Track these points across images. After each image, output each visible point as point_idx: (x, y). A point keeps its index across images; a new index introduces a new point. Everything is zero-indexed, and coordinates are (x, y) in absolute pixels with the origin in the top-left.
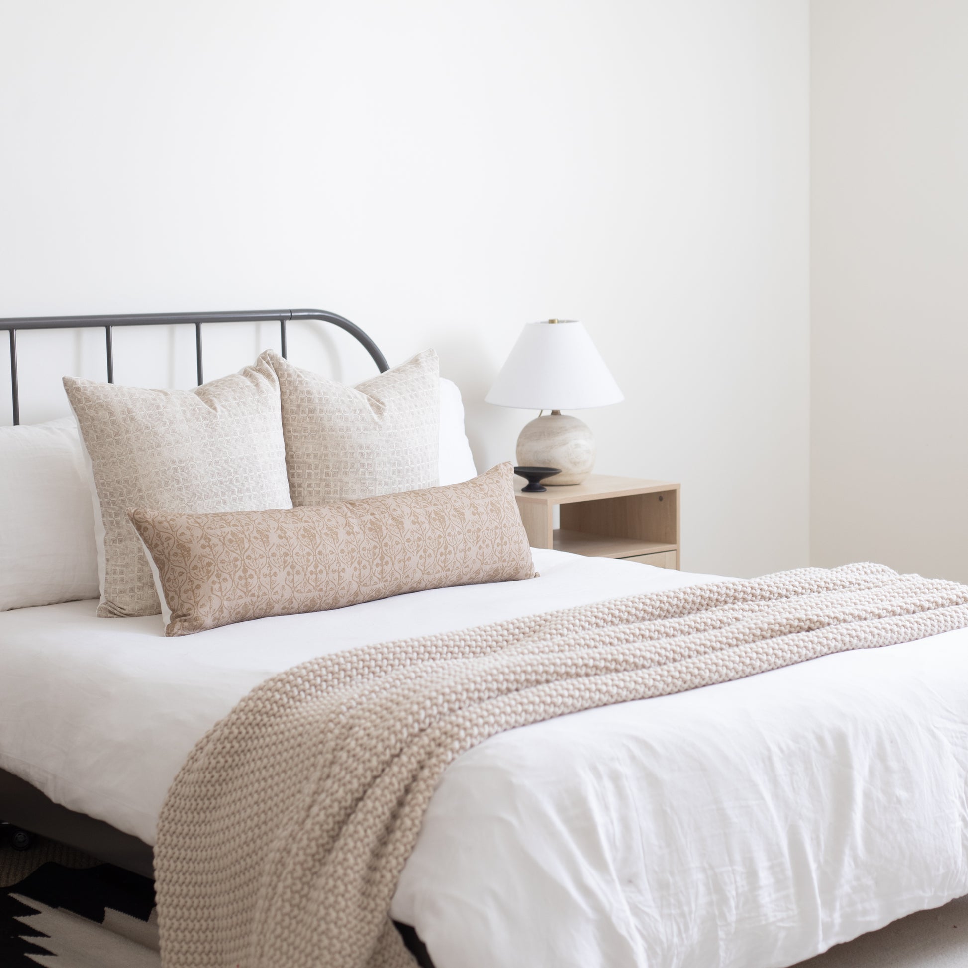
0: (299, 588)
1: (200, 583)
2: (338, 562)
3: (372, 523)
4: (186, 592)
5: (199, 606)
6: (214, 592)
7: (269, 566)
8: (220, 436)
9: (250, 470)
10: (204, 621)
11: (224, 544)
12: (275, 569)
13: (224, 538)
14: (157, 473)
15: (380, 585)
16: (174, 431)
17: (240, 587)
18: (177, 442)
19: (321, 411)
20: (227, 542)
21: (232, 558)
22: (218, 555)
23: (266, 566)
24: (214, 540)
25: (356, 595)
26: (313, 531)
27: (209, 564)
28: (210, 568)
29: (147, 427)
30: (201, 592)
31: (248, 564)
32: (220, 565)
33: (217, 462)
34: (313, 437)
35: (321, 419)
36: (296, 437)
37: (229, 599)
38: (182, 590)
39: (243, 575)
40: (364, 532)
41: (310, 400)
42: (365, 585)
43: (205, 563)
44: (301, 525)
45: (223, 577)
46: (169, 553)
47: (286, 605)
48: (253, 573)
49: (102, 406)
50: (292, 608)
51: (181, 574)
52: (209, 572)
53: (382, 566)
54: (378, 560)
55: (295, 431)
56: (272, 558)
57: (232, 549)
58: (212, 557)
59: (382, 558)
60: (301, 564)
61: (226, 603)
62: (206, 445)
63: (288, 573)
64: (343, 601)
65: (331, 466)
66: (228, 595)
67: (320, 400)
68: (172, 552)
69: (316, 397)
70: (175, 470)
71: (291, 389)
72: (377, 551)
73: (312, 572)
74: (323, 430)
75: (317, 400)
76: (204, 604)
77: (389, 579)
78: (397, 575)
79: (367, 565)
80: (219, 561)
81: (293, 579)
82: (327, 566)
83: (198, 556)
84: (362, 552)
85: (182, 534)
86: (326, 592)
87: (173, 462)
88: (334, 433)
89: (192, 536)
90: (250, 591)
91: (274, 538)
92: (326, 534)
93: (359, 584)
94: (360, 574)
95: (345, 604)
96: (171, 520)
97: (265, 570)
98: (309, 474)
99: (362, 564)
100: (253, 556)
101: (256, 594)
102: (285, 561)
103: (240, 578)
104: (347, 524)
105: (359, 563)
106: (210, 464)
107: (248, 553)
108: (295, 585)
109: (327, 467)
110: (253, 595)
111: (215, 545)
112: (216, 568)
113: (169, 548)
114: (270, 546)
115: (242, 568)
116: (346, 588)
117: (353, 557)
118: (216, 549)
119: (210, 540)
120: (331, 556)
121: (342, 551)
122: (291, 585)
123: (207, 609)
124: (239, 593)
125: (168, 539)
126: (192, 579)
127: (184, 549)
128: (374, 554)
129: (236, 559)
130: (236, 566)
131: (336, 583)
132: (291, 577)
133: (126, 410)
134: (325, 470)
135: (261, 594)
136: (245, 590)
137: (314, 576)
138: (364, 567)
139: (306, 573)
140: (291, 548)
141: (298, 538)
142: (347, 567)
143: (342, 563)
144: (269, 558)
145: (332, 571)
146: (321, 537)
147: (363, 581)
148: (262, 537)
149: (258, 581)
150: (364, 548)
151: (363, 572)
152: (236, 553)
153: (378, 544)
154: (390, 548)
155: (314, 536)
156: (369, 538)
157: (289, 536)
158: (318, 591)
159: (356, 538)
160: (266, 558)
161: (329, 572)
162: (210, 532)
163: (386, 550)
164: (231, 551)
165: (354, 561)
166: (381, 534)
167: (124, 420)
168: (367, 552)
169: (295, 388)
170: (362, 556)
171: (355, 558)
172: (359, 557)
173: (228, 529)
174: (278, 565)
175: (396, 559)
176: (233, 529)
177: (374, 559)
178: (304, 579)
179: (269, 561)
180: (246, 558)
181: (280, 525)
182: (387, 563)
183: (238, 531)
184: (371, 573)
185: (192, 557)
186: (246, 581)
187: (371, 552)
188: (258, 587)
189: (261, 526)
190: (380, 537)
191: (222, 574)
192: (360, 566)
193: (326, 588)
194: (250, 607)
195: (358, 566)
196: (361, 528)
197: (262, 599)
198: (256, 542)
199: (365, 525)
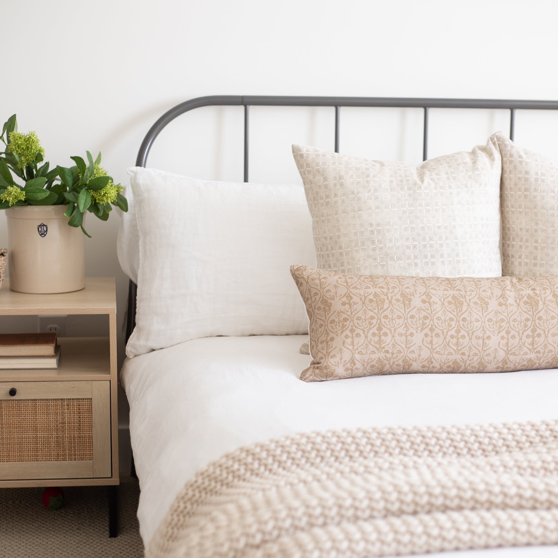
0: (438, 349)
1: (334, 336)
2: (483, 330)
3: (529, 297)
4: (322, 342)
5: (330, 356)
6: (346, 345)
7: (406, 327)
8: (421, 205)
9: (447, 238)
10: (334, 370)
11: (364, 303)
12: (411, 330)
13: (365, 297)
14: (356, 233)
15: (532, 356)
16: (376, 198)
17: (372, 343)
18: (377, 208)
19: (536, 190)
20: (367, 301)
21: (368, 316)
22: (355, 312)
23: (402, 327)
24: (355, 299)
25: (505, 362)
26: (461, 299)
27: (345, 320)
28: (345, 323)
29: (353, 193)
30: (334, 344)
31: (383, 323)
32: (356, 322)
33: (413, 229)
34: (526, 214)
35: (535, 197)
36: (513, 212)
37: (360, 353)
38: (320, 340)
39: (377, 332)
40: (519, 305)
41: (526, 180)
42: (514, 354)
43: (342, 319)
44: (451, 292)
45: (356, 332)
46: (315, 307)
47: (425, 363)
48: (388, 331)
49: (319, 172)
50: (433, 367)
51: (321, 326)
52: (344, 326)
53: (533, 338)
54: (529, 332)
55: (512, 206)
56: (410, 320)
57: (371, 308)
58: (349, 313)
59: (534, 330)
60: (442, 328)
61: (357, 356)
62: (404, 212)
63: (426, 335)
64: (491, 367)
65: (540, 241)
66: (359, 349)
67: (536, 180)
68: (317, 307)
69: (532, 177)
70: (372, 232)
71: (511, 169)
72: (529, 323)
73: (452, 337)
74: (535, 207)
75: (533, 180)
76: (334, 355)
77: (542, 351)
78: (550, 348)
79: (517, 336)
80: (355, 318)
81: (432, 341)
82: (470, 332)
83: (337, 312)
84: (512, 323)
85: (329, 291)
86: (469, 356)
87: (371, 225)
88: (545, 211)
89: (336, 293)
90: (384, 348)
91: (416, 302)
92: (476, 303)
93: (507, 352)
94: (507, 343)
95: (495, 370)
97: (402, 330)
98: (521, 247)
99: (511, 334)
100: (390, 316)
101: (390, 351)
102: (424, 324)
103: (374, 335)
104: (503, 296)
105: (508, 332)
106: (406, 229)
107: (386, 313)
108: (434, 347)
109: (536, 242)
110: (387, 352)
111: (355, 303)
112: (351, 323)
113: (316, 302)
114: (411, 309)
115: (377, 326)
116: (492, 355)
117: (500, 327)
118: (355, 307)
119: (351, 298)
120: (476, 324)
121: (490, 320)
122: (430, 346)
123: (337, 359)
124: (371, 348)
125: (316, 294)
126: (328, 331)
127: (327, 304)
128: (526, 326)
129: (372, 318)
130: (371, 324)
131: (480, 349)
132: (429, 339)
133: (338, 176)
134: (534, 244)
135: (395, 351)
136: (378, 346)
137: (455, 340)
138: (513, 337)
139: (446, 337)
140: (433, 312)
141: (443, 304)
142: (494, 335)
143: (487, 331)
144: (407, 319)
145: (476, 337)
146: (469, 305)
147: (511, 350)
148: (405, 300)
149: (393, 339)
150: (515, 319)
151: (511, 341)
152: (374, 312)
153: (532, 317)
154: (544, 322)
155: (462, 304)
156: (523, 311)
157: (433, 302)
158: (460, 355)
159: (508, 310)
160: (404, 319)
161: (472, 338)
162: (354, 291)
163: (539, 323)
164: (369, 310)
165: (502, 331)
166: (536, 308)
167: (335, 185)
168: (518, 324)
169: (515, 167)
170: (512, 327)
171: (503, 328)
172: (508, 327)
173: (372, 290)
174: (416, 326)
175: (549, 332)
176: (378, 290)
177: (525, 331)
178: (443, 342)
179: (407, 323)
180: (383, 318)
181: (428, 291)
182: (539, 335)
183: (382, 293)
184: (521, 343)
185: (332, 312)
186: (380, 338)
187: (522, 324)
188: (392, 344)
189: (407, 290)
190: (535, 310)
191: (356, 329)
192: (508, 336)
193: (469, 352)
194: (385, 362)
195: (506, 336)
196: (516, 301)
197: (397, 356)
198: (398, 304)
199: (522, 298)
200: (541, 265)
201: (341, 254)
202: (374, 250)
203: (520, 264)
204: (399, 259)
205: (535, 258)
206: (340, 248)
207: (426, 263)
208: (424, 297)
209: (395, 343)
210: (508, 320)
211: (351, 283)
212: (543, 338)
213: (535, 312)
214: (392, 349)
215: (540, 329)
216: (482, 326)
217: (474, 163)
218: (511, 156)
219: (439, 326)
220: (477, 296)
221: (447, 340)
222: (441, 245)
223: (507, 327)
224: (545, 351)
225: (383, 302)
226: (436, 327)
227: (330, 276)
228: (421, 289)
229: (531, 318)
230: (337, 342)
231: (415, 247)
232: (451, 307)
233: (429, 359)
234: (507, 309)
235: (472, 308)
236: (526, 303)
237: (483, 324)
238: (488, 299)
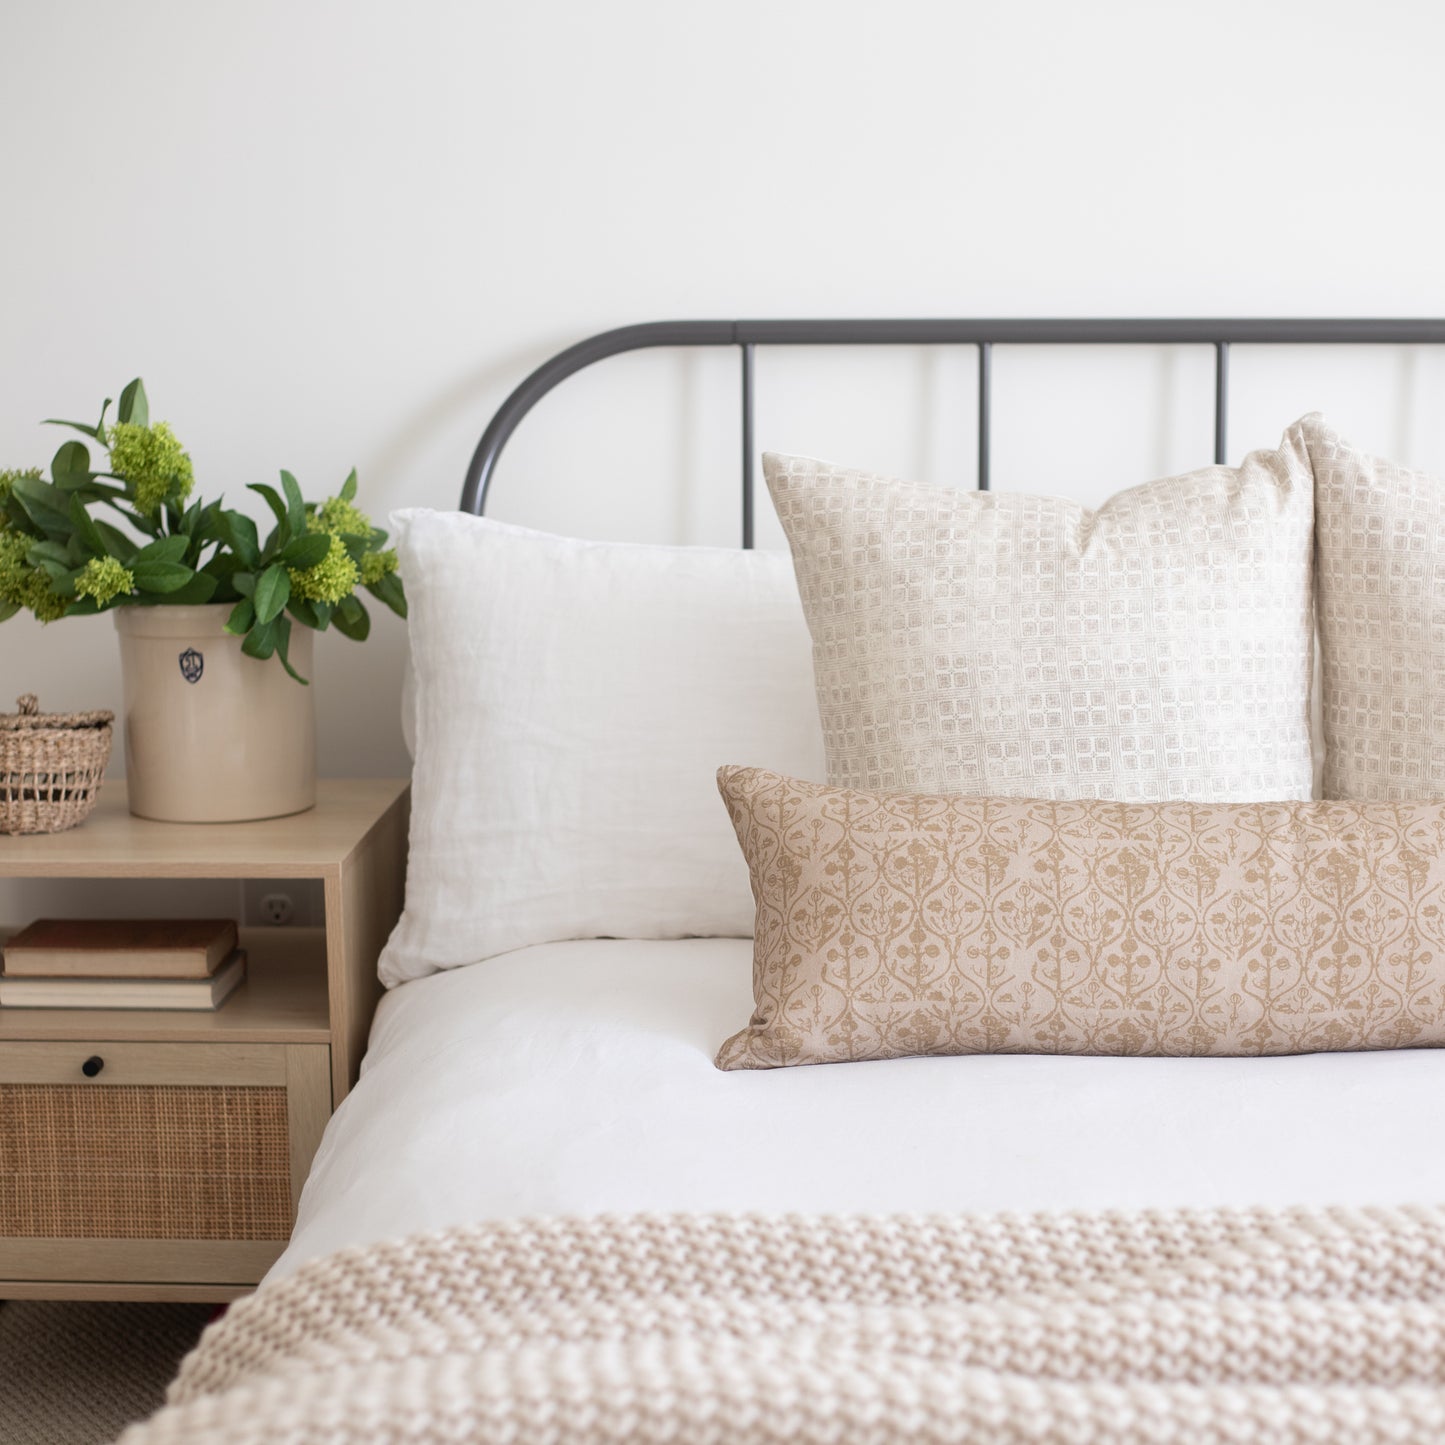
0: (1075, 992)
1: (802, 952)
2: (1200, 944)
3: (1334, 857)
4: (773, 969)
5: (788, 1005)
6: (829, 977)
7: (989, 932)
8: (1073, 611)
9: (1142, 698)
10: (801, 1041)
11: (881, 868)
12: (1002, 941)
13: (887, 854)
14: (903, 684)
15: (1340, 1015)
16: (959, 592)
17: (899, 972)
18: (960, 617)
19: (1397, 569)
20: (890, 865)
21: (890, 904)
22: (858, 891)
23: (978, 933)
24: (862, 857)
25: (1263, 1028)
26: (1144, 861)
27: (832, 911)
28: (830, 920)
29: (901, 579)
30: (800, 973)
31: (929, 923)
32: (857, 916)
33: (1051, 673)
34: (1374, 632)
35: (1394, 588)
36: (1343, 627)
37: (867, 998)
38: (769, 962)
39: (910, 945)
40: (1302, 879)
41: (1374, 541)
42: (1286, 1009)
43: (822, 908)
44: (1121, 843)
45: (856, 944)
46: (764, 876)
47: (1045, 1027)
48: (940, 944)
49: (822, 524)
50: (1068, 1039)
51: (775, 924)
52: (826, 928)
53: (1339, 967)
54: (1327, 952)
55: (1341, 613)
56: (998, 915)
57: (899, 881)
58: (842, 894)
59: (1341, 948)
60: (1085, 938)
61: (859, 1006)
62: (1029, 629)
63: (1043, 955)
64: (1228, 1040)
65: (1406, 705)
66: (865, 988)
67: (1400, 542)
68: (767, 875)
69: (1389, 534)
70: (944, 680)
71: (1337, 512)
72: (1328, 928)
73: (1113, 960)
74: (1395, 615)
75: (1389, 542)
76: (800, 1002)
77: (1364, 1002)
78: (1388, 994)
79: (1293, 961)
80: (856, 907)
81: (1058, 971)
82: (1164, 949)
83: (812, 890)
84: (1279, 927)
85: (798, 835)
86: (1162, 1012)
87: (943, 662)
88: (1419, 625)
89: (815, 842)
90: (928, 985)
91: (1021, 868)
92: (1183, 873)
93: (1268, 1003)
94: (1267, 980)
95: (1239, 1049)
96: (791, 801)
97: (976, 941)
98: (1361, 719)
99: (1278, 956)
100: (947, 904)
101: (947, 994)
102: (1036, 926)
103: (903, 951)
104: (1260, 855)
105: (1268, 952)
106: (1032, 674)
107: (938, 895)
108: (1065, 986)
109: (1398, 706)
110: (939, 996)
111: (858, 869)
112: (846, 921)
113: (766, 864)
114: (1004, 884)
115: (912, 928)
116: (1227, 1011)
117: (1247, 936)
118: (859, 878)
119: (852, 854)
120: (1179, 928)
121: (1219, 918)
123: (806, 1013)
124: (896, 986)
125: (768, 842)
126: (789, 940)
127: (790, 869)
128: (1318, 935)
129: (900, 907)
130: (895, 923)
131: (1192, 994)
132: (1050, 965)
133: (867, 534)
134: (1394, 714)
135: (960, 995)
136: (913, 981)
137: (1120, 970)
138: (1283, 964)
139: (1098, 961)
140: (1062, 895)
141: (1092, 874)
142: (1229, 958)
143: (1210, 946)
144: (991, 912)
145: (1179, 963)
146: (1163, 878)
147: (1277, 998)
148: (990, 863)
149: (953, 964)
150: (1288, 916)
151: (1277, 976)
152: (905, 892)
153: (1336, 912)
154: (1369, 925)
155: (1143, 874)
156: (1313, 895)
157: (1067, 867)
158: (1138, 1008)
159: (1273, 892)
160: (985, 912)
161: (1168, 965)
162: (863, 836)
163: (1355, 929)
164: (894, 886)
165: (1252, 947)
166: (1350, 888)
167: (858, 558)
168: (1298, 929)
169: (1346, 508)
170: (1281, 936)
171: (1255, 939)
172: (1269, 938)
173: (908, 835)
174: (1016, 932)
175: (1382, 953)
176: (922, 835)
177: (1316, 948)
178: (1090, 974)
179: (991, 921)
180: (929, 907)
181: (1056, 839)
182: (1355, 961)
183: (932, 842)
184: (1303, 981)
185: (800, 891)
186: (919, 961)
187: (1310, 930)
188: (952, 978)
189: (1000, 837)
190: (1347, 893)
191: (858, 937)
192: (1268, 960)
193: (1163, 1002)
194: (936, 1022)
195: (1262, 960)
196: (1295, 868)
197: (966, 1007)
198: (970, 872)
199: (1312, 861)
200: (1411, 769)
201: (869, 736)
202: (949, 726)
203: (1359, 764)
204: (1013, 750)
205: (1396, 750)
206: (868, 720)
207: (1085, 763)
208: (1043, 855)
209: (958, 974)
210: (1271, 918)
211: (859, 816)
212: (1364, 968)
213: (1345, 897)
214: (951, 989)
215: (1359, 943)
216: (1197, 933)
217: (1234, 497)
218: (1338, 477)
219: (1078, 930)
220: (1191, 853)
221: (1100, 969)
222: (1126, 716)
223: (1265, 937)
224: (1372, 1004)
225: (932, 865)
226: (1069, 934)
227: (809, 796)
228: (1040, 833)
229: (1333, 915)
230: (808, 969)
231: (1054, 719)
232: (1112, 883)
233: (1052, 1018)
234: (1268, 889)
235: (1173, 887)
236: (1322, 873)
237: (1200, 927)
238: (1220, 861)
